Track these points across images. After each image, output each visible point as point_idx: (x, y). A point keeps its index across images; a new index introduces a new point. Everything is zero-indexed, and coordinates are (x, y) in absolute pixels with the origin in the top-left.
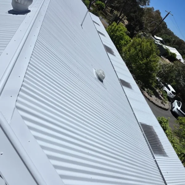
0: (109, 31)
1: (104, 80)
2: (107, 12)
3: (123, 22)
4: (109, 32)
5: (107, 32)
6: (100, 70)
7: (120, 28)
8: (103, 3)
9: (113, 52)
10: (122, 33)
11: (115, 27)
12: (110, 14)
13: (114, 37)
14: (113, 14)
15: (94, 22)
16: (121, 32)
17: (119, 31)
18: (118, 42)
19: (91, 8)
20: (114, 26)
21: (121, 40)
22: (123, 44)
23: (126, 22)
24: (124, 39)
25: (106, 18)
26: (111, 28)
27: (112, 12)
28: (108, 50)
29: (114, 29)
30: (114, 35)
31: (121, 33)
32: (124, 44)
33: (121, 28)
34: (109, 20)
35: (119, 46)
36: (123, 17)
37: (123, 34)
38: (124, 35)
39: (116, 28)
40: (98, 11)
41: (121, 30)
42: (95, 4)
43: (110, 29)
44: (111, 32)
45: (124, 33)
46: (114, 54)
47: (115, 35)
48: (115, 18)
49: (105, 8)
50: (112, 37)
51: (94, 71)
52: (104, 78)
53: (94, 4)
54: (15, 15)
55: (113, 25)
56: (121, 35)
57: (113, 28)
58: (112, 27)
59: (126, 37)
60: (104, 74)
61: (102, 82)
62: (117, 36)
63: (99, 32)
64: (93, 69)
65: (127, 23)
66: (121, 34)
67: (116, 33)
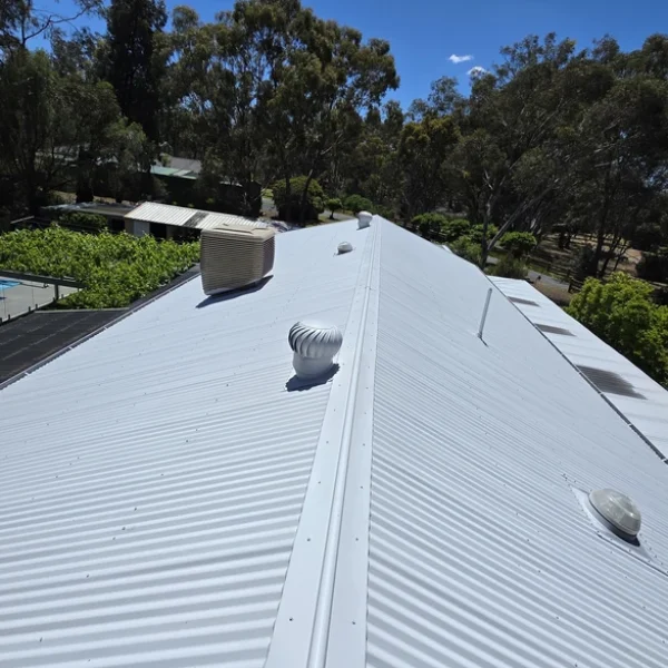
0: (579, 310)
1: (641, 535)
2: (547, 250)
3: (622, 259)
4: (581, 315)
5: (574, 317)
6: (607, 491)
7: (619, 290)
8: (525, 234)
9: (631, 386)
10: (636, 304)
11: (599, 291)
12: (559, 253)
13: (608, 326)
14: (569, 248)
15: (512, 300)
16: (628, 303)
17: (620, 302)
18: (634, 340)
19: (490, 259)
20: (594, 290)
21: (641, 331)
22: (655, 340)
23: (634, 256)
24: (655, 322)
25: (548, 269)
26: (584, 301)
27: (563, 243)
28: (604, 382)
29: (597, 301)
30: (603, 320)
31: (633, 307)
32: (660, 340)
33: (627, 289)
34: (563, 270)
35: (645, 353)
36: (613, 246)
37: (639, 307)
38: (646, 310)
39: (605, 294)
40: (516, 263)
41: (627, 297)
42: (501, 245)
43: (579, 305)
44: (589, 313)
45: (646, 304)
46: (636, 391)
47: (610, 317)
48: (585, 257)
49: (536, 243)
50: (600, 329)
51: (582, 499)
52: (637, 524)
53: (497, 245)
54: (305, 392)
55: (589, 289)
56: (634, 314)
57: (591, 297)
58: (585, 297)
59: (656, 313)
60: (630, 508)
61: (636, 543)
62: (618, 321)
63: (542, 328)
64: (574, 490)
65: (640, 258)
66: (631, 311)
67: (610, 311)
